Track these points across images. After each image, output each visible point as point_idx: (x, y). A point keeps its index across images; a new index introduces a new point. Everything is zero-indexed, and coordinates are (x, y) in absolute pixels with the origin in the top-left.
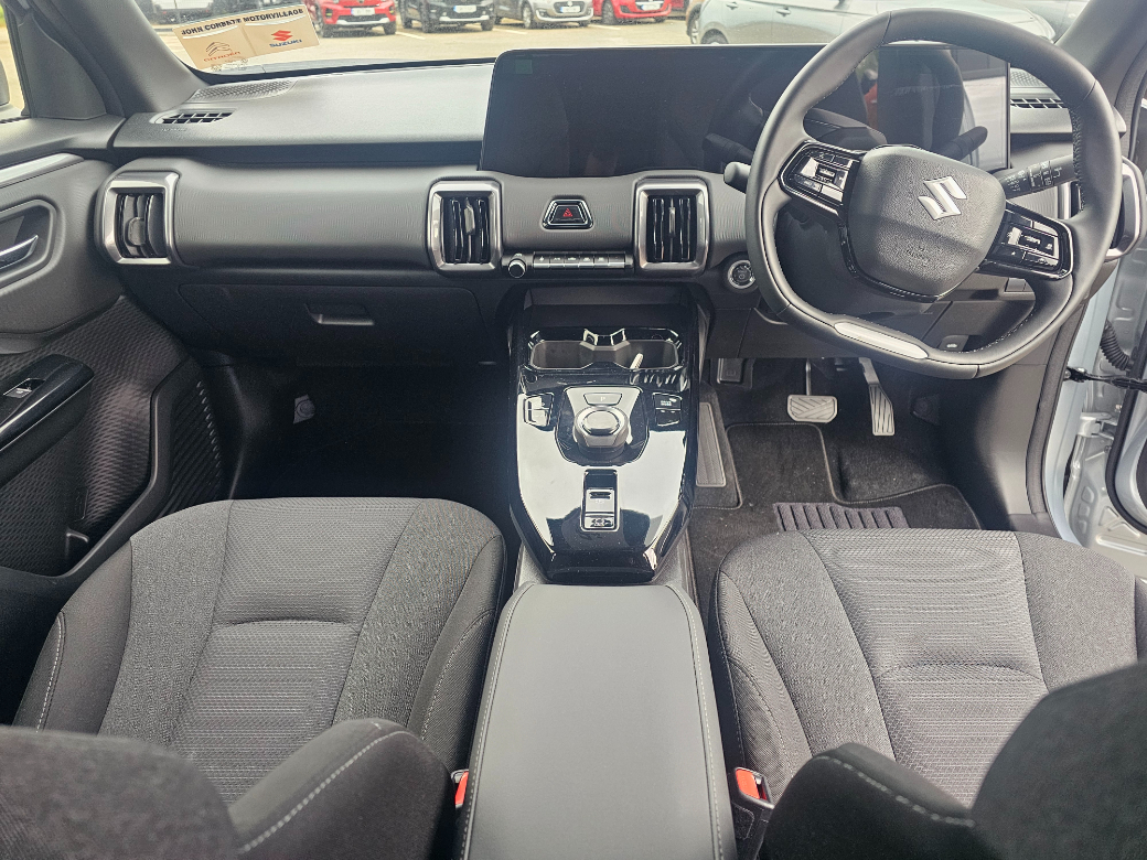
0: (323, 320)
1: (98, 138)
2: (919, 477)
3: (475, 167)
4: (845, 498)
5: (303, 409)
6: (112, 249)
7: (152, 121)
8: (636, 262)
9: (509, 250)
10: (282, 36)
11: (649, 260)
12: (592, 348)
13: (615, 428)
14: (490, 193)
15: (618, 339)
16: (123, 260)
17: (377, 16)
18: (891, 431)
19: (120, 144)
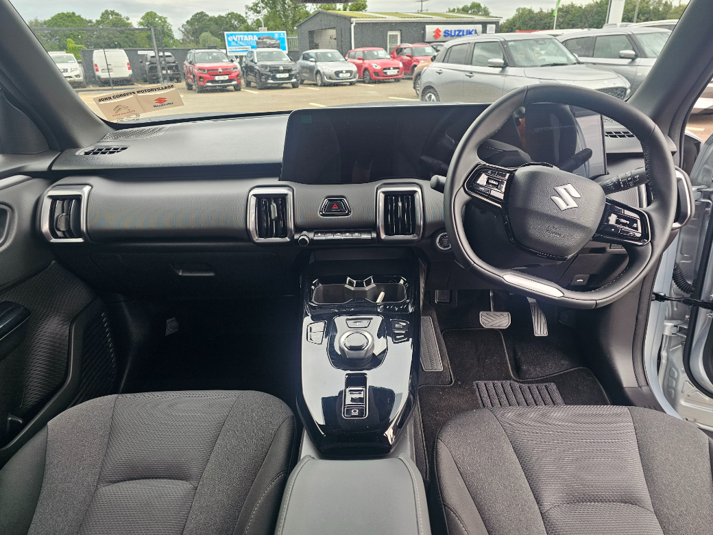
0: (183, 272)
1: (42, 165)
2: (565, 363)
3: (277, 179)
4: (519, 377)
5: (171, 326)
6: (46, 233)
7: (77, 153)
8: (378, 235)
9: (299, 229)
10: (161, 101)
11: (386, 234)
12: (352, 289)
13: (365, 345)
14: (286, 195)
15: (368, 283)
16: (53, 240)
17: (230, 80)
18: (546, 333)
19: (56, 168)
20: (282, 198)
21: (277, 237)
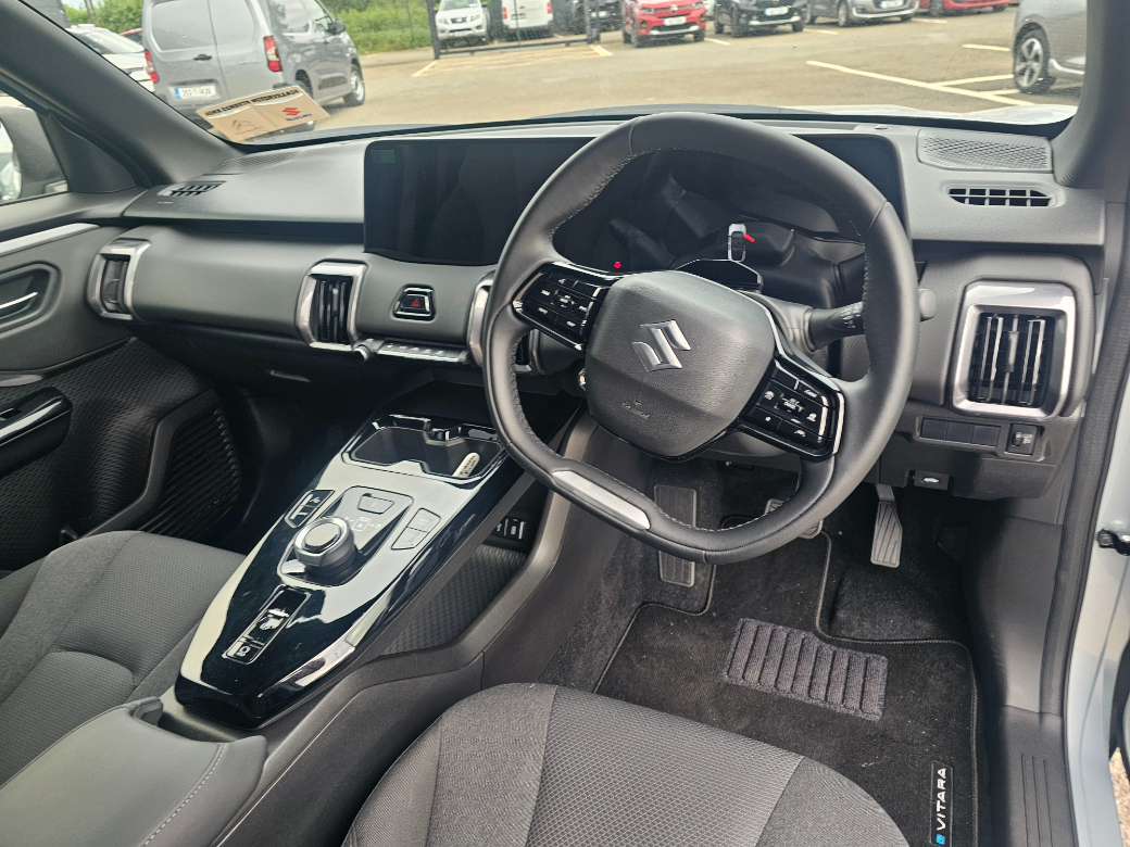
0: (275, 372)
1: (112, 209)
2: (925, 626)
4: (829, 630)
6: (96, 304)
7: (163, 193)
8: (472, 358)
10: (292, 112)
12: (428, 441)
14: (354, 277)
15: (453, 435)
16: (104, 313)
17: (687, 25)
18: (895, 562)
19: (128, 214)
20: (348, 281)
21: (339, 342)
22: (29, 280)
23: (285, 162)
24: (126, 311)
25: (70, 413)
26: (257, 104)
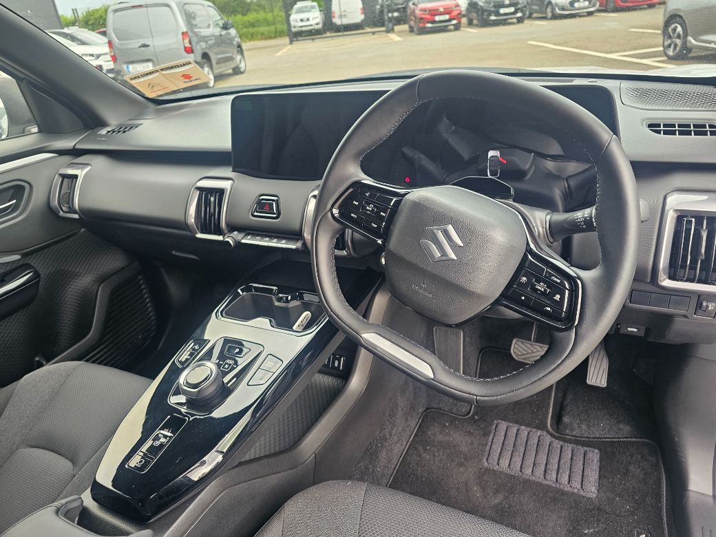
0: (176, 252)
1: (70, 144)
2: (626, 429)
3: (232, 169)
4: (557, 430)
6: (56, 207)
7: (102, 132)
8: (305, 245)
10: (188, 77)
12: (276, 303)
14: (225, 189)
16: (62, 214)
17: (450, 20)
18: (603, 383)
19: (77, 147)
20: (221, 192)
21: (215, 234)
22: (11, 192)
23: (183, 111)
24: (75, 212)
25: (39, 281)
26: (164, 72)
